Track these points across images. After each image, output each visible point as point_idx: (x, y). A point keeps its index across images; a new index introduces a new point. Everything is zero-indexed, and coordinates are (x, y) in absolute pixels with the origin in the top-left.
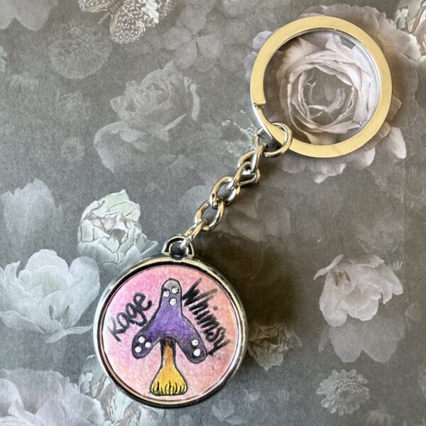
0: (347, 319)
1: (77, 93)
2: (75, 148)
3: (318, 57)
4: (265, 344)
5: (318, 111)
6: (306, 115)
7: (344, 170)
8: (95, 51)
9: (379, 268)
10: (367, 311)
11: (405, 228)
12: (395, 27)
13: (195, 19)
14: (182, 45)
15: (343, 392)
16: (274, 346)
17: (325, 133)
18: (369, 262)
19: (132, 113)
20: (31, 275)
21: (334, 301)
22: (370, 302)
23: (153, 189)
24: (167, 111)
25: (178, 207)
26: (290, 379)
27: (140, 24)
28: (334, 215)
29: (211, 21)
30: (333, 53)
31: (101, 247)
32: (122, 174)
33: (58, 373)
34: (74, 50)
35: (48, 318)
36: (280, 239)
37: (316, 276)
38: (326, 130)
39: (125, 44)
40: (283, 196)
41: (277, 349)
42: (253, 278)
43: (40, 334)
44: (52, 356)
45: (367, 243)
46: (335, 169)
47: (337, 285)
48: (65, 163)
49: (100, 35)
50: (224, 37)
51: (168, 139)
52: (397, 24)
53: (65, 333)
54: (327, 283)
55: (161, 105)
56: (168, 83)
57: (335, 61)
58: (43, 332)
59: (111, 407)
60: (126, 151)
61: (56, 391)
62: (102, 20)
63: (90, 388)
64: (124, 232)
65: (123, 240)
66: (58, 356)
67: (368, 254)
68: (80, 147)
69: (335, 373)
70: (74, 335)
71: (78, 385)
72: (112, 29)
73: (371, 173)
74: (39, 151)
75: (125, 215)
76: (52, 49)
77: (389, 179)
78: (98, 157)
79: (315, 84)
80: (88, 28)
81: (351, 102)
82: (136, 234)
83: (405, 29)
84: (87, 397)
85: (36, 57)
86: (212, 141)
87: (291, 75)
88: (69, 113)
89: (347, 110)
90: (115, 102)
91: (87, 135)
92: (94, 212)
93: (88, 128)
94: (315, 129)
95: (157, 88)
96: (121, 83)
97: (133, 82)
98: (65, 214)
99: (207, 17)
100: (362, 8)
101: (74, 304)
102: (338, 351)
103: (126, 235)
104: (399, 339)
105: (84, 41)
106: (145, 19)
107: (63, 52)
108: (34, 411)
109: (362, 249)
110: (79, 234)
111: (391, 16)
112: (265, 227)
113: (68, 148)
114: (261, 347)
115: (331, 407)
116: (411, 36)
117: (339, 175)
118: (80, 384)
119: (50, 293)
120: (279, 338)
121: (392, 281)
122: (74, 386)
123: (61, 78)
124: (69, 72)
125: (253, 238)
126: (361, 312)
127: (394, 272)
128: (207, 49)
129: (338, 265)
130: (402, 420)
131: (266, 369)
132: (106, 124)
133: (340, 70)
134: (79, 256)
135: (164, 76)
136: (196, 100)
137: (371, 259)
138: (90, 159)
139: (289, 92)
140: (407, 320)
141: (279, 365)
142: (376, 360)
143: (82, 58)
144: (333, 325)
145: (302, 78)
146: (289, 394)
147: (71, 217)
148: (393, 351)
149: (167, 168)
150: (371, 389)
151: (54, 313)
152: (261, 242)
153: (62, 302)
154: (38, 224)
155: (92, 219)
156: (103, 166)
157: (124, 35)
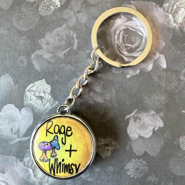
0: (139, 137)
1: (24, 37)
2: (23, 60)
4: (103, 147)
5: (129, 47)
6: (123, 48)
7: (139, 73)
8: (32, 19)
9: (153, 115)
10: (148, 134)
11: (165, 98)
12: (163, 11)
13: (76, 5)
14: (70, 17)
15: (137, 168)
16: (107, 148)
17: (131, 57)
18: (149, 112)
19: (48, 46)
20: (4, 115)
21: (134, 129)
22: (149, 130)
23: (57, 79)
24: (63, 45)
25: (67, 87)
26: (113, 162)
27: (52, 7)
28: (134, 92)
29: (83, 7)
30: (135, 22)
31: (34, 103)
32: (43, 72)
33: (14, 157)
34: (23, 18)
35: (11, 133)
36: (111, 102)
37: (126, 118)
38: (132, 55)
39: (45, 16)
40: (112, 83)
41: (108, 149)
42: (99, 118)
43: (7, 140)
44: (12, 150)
45: (148, 104)
46: (135, 72)
47: (135, 122)
48: (19, 67)
49: (34, 12)
50: (88, 14)
51: (63, 58)
52: (164, 9)
53: (18, 140)
54: (130, 121)
55: (61, 43)
56: (64, 33)
57: (136, 25)
58: (8, 139)
59: (37, 172)
60: (45, 62)
61: (13, 165)
62: (35, 5)
63: (28, 164)
64: (44, 97)
65: (43, 101)
66: (14, 150)
67: (149, 109)
68: (25, 61)
69: (133, 160)
70: (22, 141)
71: (23, 162)
72: (40, 9)
73: (151, 74)
74: (8, 62)
75: (44, 90)
76: (14, 17)
77: (159, 77)
78: (33, 65)
79: (127, 35)
80: (29, 9)
81: (143, 43)
82: (49, 98)
83: (167, 12)
84: (27, 167)
85: (7, 21)
86: (82, 59)
87: (117, 31)
88: (21, 45)
89: (141, 47)
90: (41, 41)
91: (28, 55)
92: (31, 88)
93: (29, 52)
94: (127, 54)
95: (59, 35)
96: (43, 33)
97: (48, 32)
98: (19, 89)
99: (81, 5)
100: (148, 2)
101: (22, 128)
102: (135, 150)
103: (44, 98)
104: (161, 146)
105: (28, 14)
106: (54, 5)
107: (18, 19)
108: (4, 173)
109: (146, 107)
110: (25, 98)
111: (161, 6)
112: (104, 97)
113: (20, 60)
114: (101, 148)
115: (131, 174)
117: (137, 74)
118: (24, 162)
119: (11, 123)
120: (109, 144)
121: (159, 121)
122: (21, 163)
123: (18, 30)
124: (21, 27)
125: (99, 101)
126: (145, 134)
127: (160, 117)
128: (81, 19)
129: (136, 113)
130: (162, 181)
131: (104, 158)
132: (37, 51)
133: (138, 29)
134: (24, 107)
135: (62, 30)
136: (76, 41)
137: (150, 111)
138: (30, 66)
139: (116, 38)
140: (165, 138)
141: (109, 156)
142: (151, 155)
143: (26, 22)
144: (133, 139)
145: (122, 33)
146: (113, 169)
147: (21, 90)
148: (159, 151)
149: (63, 70)
150: (149, 167)
151: (13, 131)
152: (102, 103)
153: (17, 126)
154: (7, 93)
155: (30, 91)
156: (35, 69)
157: (45, 12)
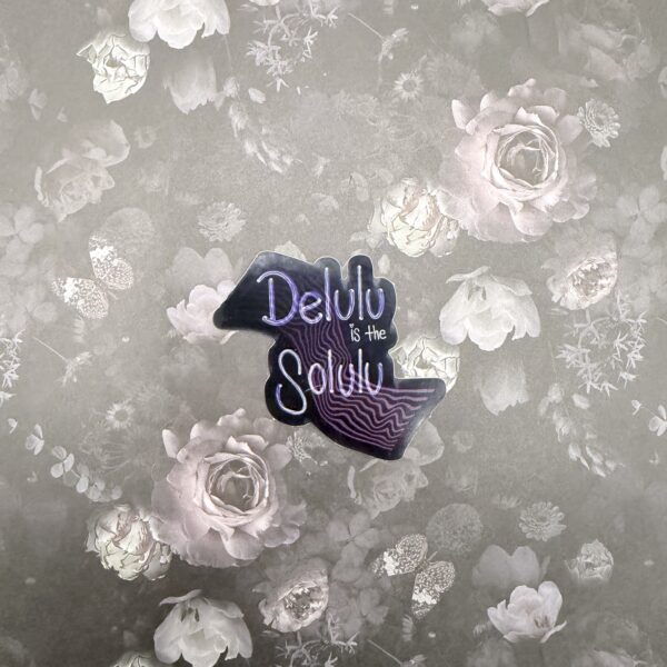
3: (241, 521)
116: (158, 539)
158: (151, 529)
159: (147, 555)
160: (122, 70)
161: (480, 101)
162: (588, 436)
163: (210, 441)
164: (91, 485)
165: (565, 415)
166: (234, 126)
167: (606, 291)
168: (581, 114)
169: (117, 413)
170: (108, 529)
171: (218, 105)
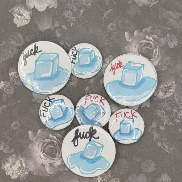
3: (52, 161)
116: (25, 166)
158: (23, 163)
159: (21, 171)
160: (23, 17)
161: (134, 33)
162: (164, 139)
163: (44, 135)
164: (4, 147)
165: (157, 132)
166: (57, 36)
167: (172, 94)
168: (165, 38)
169: (14, 125)
170: (9, 162)
171: (52, 30)
